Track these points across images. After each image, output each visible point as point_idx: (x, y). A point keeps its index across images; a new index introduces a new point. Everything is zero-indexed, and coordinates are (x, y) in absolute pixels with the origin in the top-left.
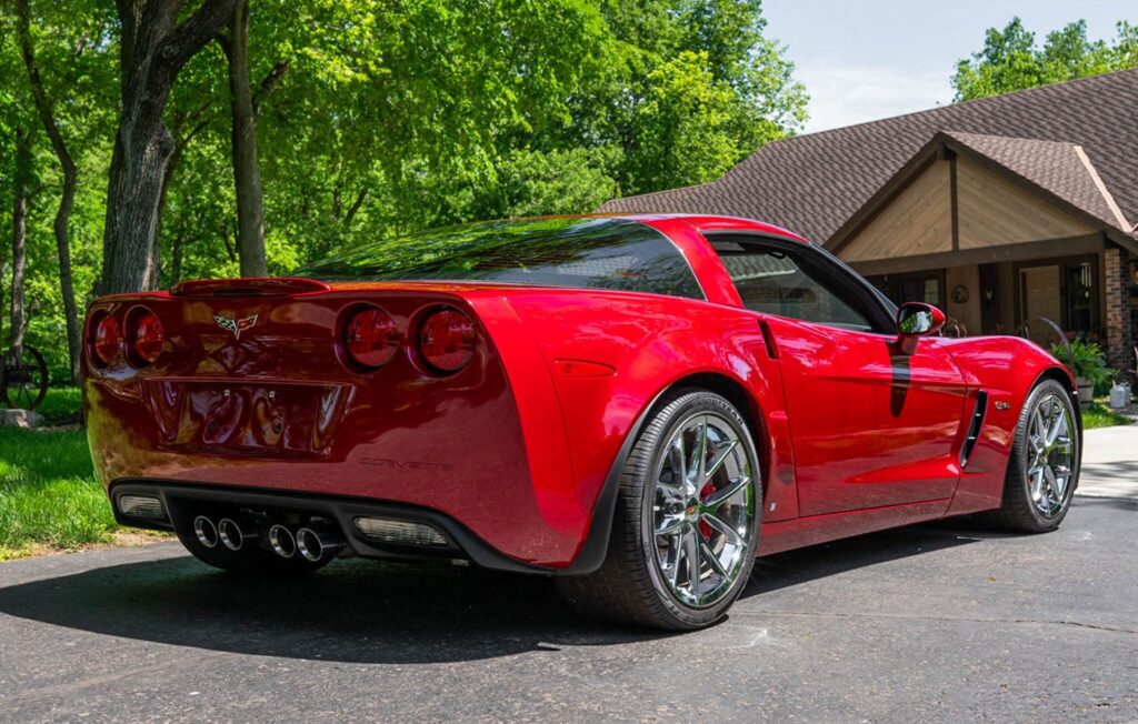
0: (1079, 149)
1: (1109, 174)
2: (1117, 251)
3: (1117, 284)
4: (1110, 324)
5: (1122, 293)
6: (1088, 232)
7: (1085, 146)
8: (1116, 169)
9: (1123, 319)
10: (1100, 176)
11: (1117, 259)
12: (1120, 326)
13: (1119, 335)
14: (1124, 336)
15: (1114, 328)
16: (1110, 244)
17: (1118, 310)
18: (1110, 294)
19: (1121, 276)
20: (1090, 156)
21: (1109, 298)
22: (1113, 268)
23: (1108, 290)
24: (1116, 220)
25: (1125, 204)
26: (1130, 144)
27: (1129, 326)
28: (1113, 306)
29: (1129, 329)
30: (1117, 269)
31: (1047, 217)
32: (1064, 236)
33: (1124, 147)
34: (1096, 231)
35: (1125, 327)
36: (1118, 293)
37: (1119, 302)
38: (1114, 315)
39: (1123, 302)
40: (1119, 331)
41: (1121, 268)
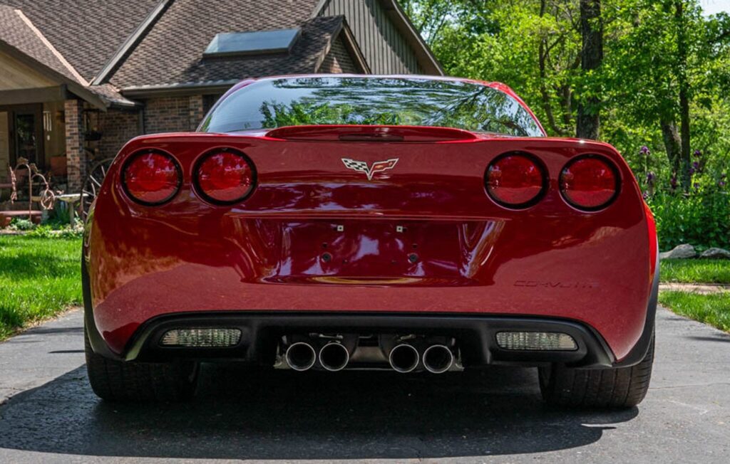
0: (19, 12)
1: (54, 36)
2: (75, 102)
3: (76, 130)
4: (69, 163)
5: (79, 137)
6: (49, 85)
7: (25, 10)
8: (59, 32)
9: (81, 159)
10: (46, 37)
11: (75, 109)
12: (78, 165)
13: (77, 173)
14: (81, 173)
15: (73, 167)
16: (71, 96)
17: (76, 152)
18: (69, 138)
19: (79, 123)
20: (31, 19)
21: (69, 142)
22: (71, 116)
23: (68, 134)
24: (72, 75)
25: (76, 62)
26: (66, 12)
27: (85, 165)
28: (72, 149)
29: (84, 168)
30: (75, 117)
31: (10, 69)
32: (27, 87)
33: (61, 14)
34: (58, 84)
35: (82, 166)
36: (76, 137)
37: (77, 145)
38: (72, 156)
39: (80, 144)
40: (78, 169)
41: (79, 116)
